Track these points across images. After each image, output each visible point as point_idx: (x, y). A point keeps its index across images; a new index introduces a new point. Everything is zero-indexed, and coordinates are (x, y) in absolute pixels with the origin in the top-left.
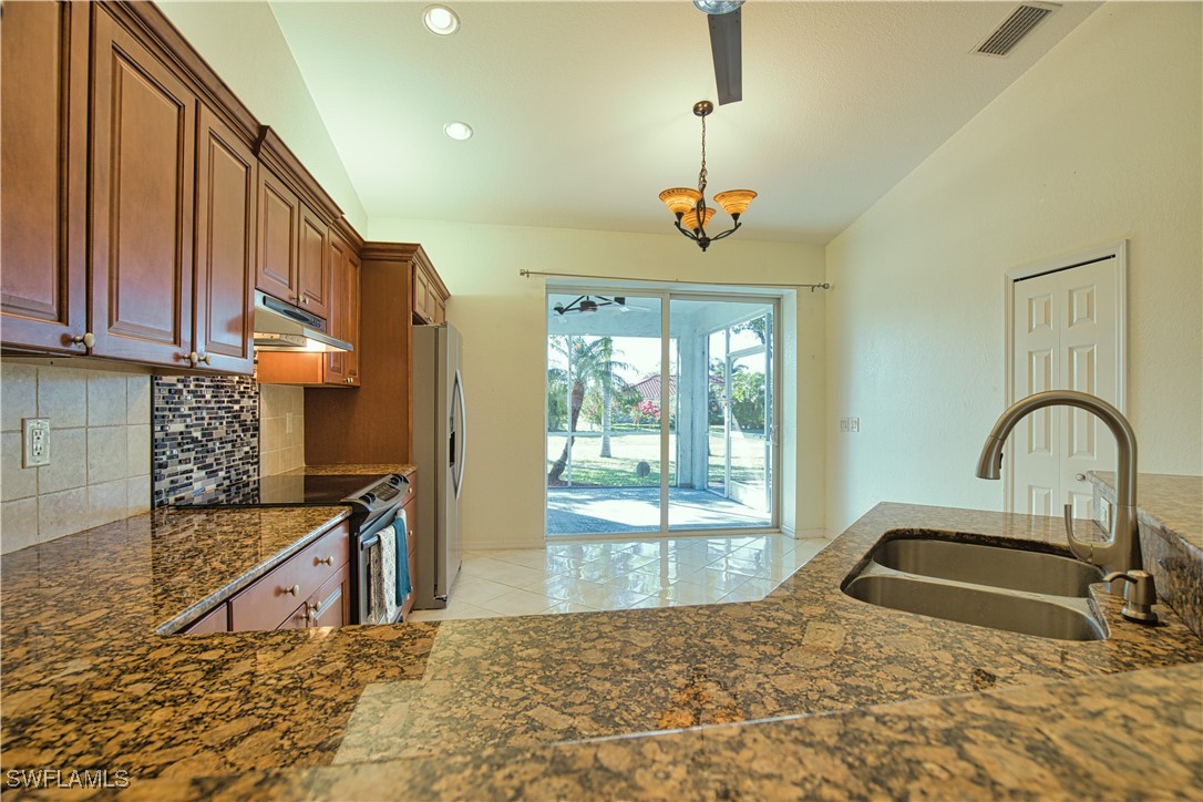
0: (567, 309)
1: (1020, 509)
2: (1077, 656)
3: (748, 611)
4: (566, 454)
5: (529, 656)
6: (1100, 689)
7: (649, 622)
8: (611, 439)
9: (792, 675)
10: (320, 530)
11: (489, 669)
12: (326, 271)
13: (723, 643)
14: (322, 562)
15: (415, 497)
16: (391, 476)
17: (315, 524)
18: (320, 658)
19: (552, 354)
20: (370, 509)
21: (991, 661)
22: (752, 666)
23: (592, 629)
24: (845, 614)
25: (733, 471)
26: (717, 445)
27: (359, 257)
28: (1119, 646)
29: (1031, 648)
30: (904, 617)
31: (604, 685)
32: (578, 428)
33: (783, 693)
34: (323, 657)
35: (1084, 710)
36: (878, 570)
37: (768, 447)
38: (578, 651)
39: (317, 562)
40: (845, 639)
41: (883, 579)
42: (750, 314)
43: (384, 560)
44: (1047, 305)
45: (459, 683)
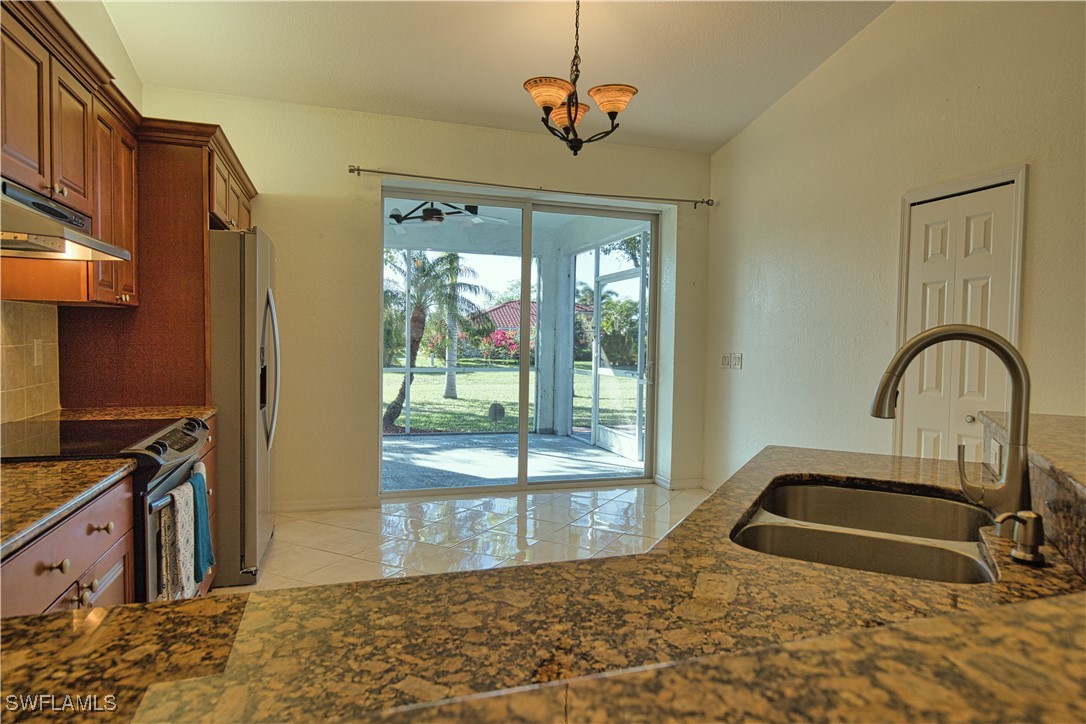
0: (406, 218)
1: (909, 452)
2: (968, 599)
3: (633, 565)
4: (403, 394)
5: (389, 623)
6: (999, 618)
7: (525, 581)
8: (457, 376)
9: (685, 629)
10: (96, 488)
11: (342, 641)
12: (90, 153)
13: (609, 599)
14: (99, 529)
15: (214, 447)
16: (185, 421)
17: (88, 482)
18: (122, 642)
19: (388, 273)
20: (161, 462)
21: (886, 607)
22: (642, 621)
23: (460, 591)
24: (737, 564)
25: (602, 415)
26: (582, 385)
27: (135, 136)
28: (1008, 588)
29: (924, 592)
30: (798, 566)
31: (479, 650)
32: (418, 364)
33: (676, 648)
34: (127, 641)
35: (985, 638)
36: (767, 518)
37: (641, 387)
38: (446, 615)
39: (91, 530)
40: (738, 590)
41: (774, 527)
42: (623, 232)
43: (179, 525)
44: (944, 232)
45: (308, 659)
